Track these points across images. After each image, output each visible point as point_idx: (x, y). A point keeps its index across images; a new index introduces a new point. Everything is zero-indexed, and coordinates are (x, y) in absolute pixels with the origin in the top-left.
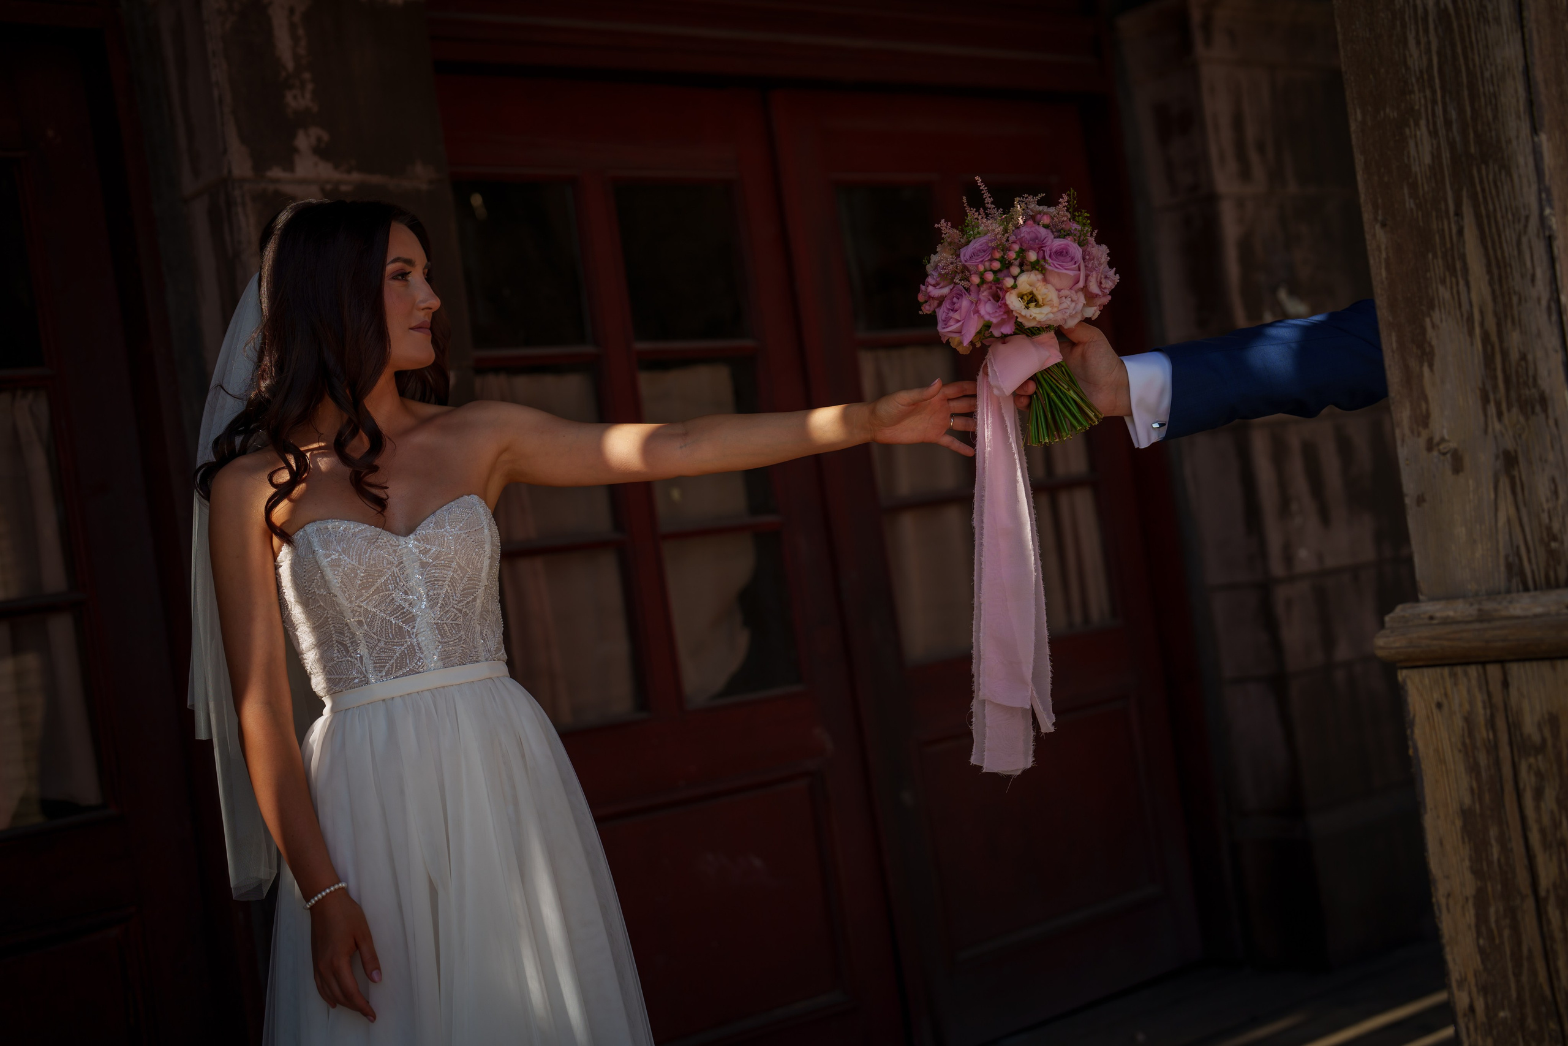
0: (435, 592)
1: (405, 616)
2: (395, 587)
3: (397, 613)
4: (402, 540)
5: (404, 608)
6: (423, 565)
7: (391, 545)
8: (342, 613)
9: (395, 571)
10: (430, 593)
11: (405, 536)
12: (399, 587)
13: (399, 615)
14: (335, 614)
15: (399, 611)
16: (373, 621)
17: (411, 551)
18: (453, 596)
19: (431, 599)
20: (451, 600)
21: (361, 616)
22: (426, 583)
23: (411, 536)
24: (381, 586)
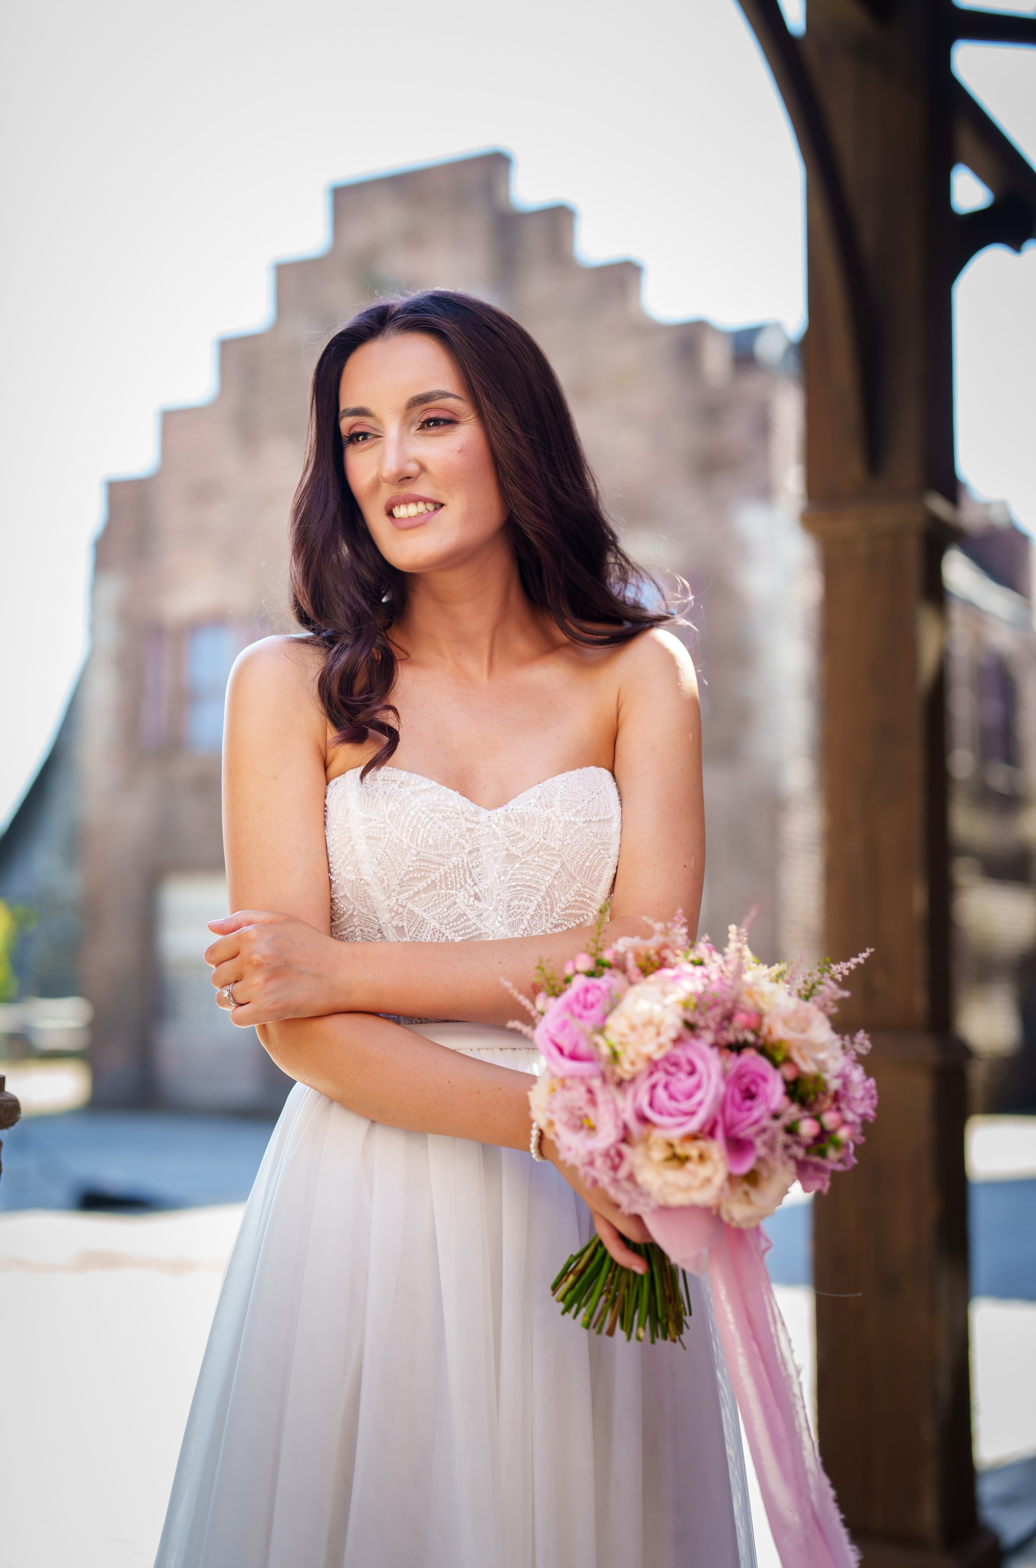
0: (522, 903)
1: (469, 933)
2: (462, 886)
3: (458, 925)
4: (484, 814)
5: (468, 920)
6: (511, 858)
7: (466, 819)
8: (375, 912)
9: (465, 861)
10: (515, 903)
11: (489, 809)
12: (467, 886)
13: (461, 930)
14: (364, 911)
15: (462, 923)
16: (420, 932)
17: (494, 833)
18: (547, 915)
19: (513, 914)
20: (544, 921)
21: (402, 921)
22: (509, 887)
23: (500, 811)
24: (440, 881)
